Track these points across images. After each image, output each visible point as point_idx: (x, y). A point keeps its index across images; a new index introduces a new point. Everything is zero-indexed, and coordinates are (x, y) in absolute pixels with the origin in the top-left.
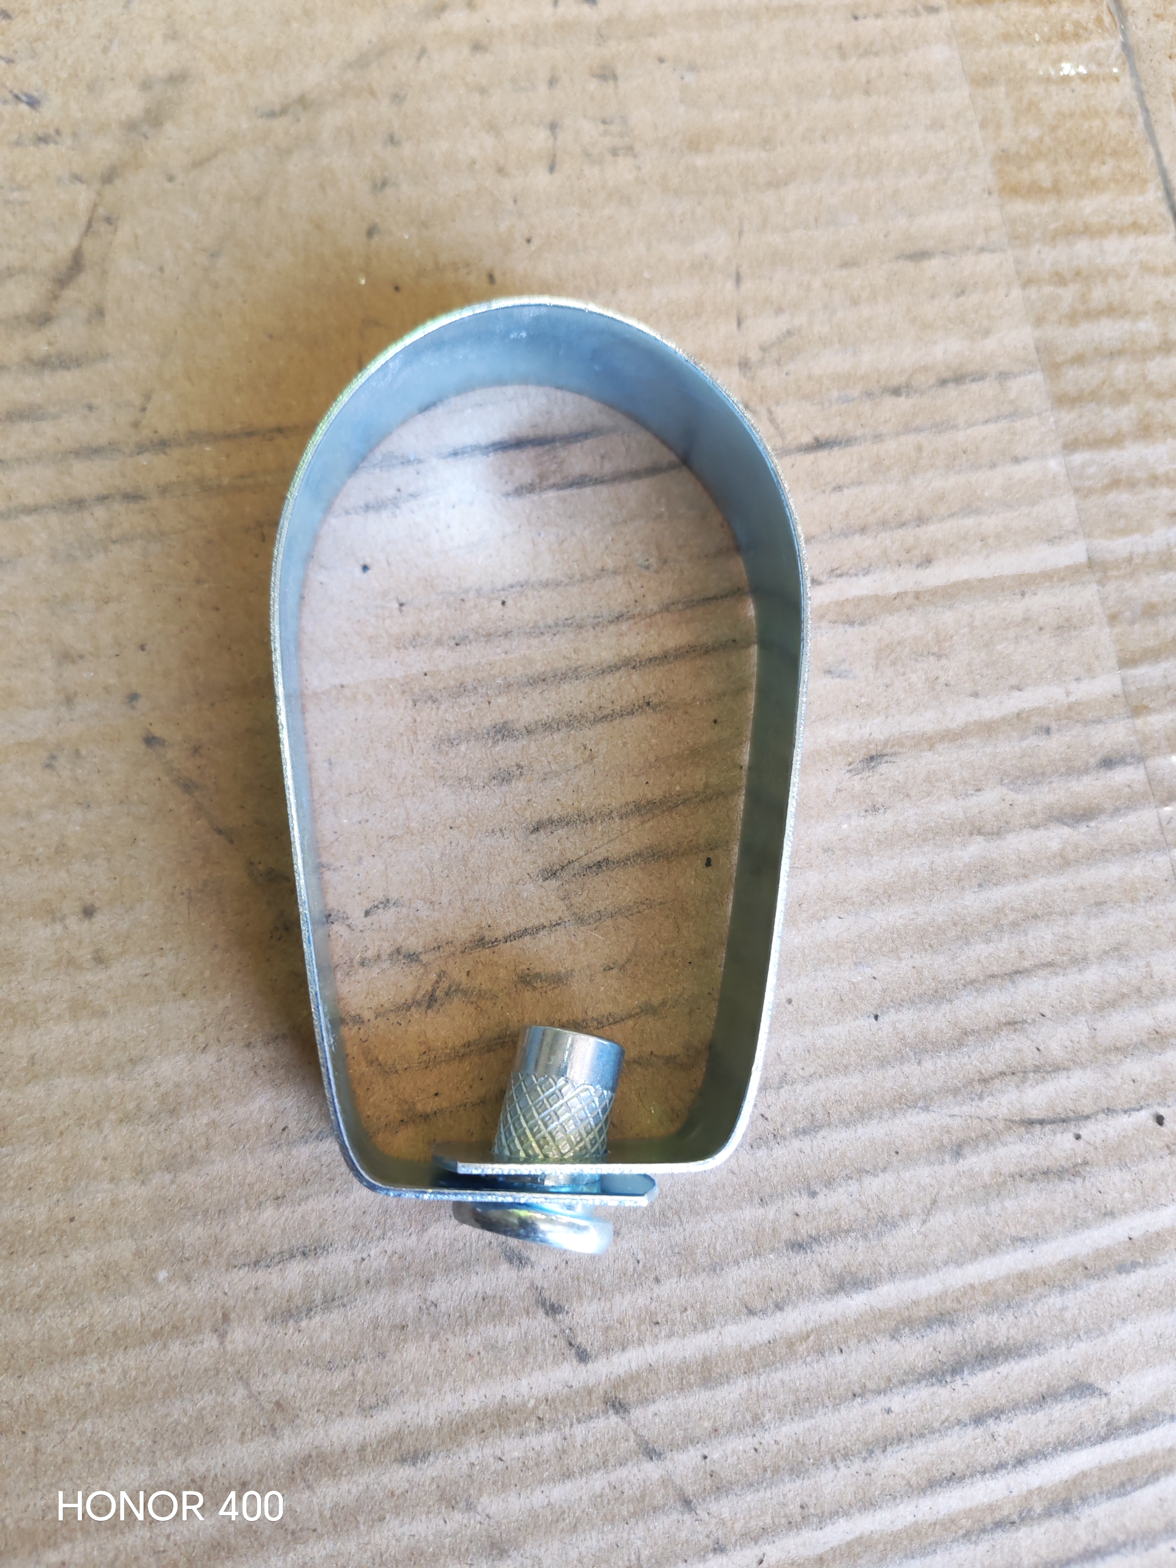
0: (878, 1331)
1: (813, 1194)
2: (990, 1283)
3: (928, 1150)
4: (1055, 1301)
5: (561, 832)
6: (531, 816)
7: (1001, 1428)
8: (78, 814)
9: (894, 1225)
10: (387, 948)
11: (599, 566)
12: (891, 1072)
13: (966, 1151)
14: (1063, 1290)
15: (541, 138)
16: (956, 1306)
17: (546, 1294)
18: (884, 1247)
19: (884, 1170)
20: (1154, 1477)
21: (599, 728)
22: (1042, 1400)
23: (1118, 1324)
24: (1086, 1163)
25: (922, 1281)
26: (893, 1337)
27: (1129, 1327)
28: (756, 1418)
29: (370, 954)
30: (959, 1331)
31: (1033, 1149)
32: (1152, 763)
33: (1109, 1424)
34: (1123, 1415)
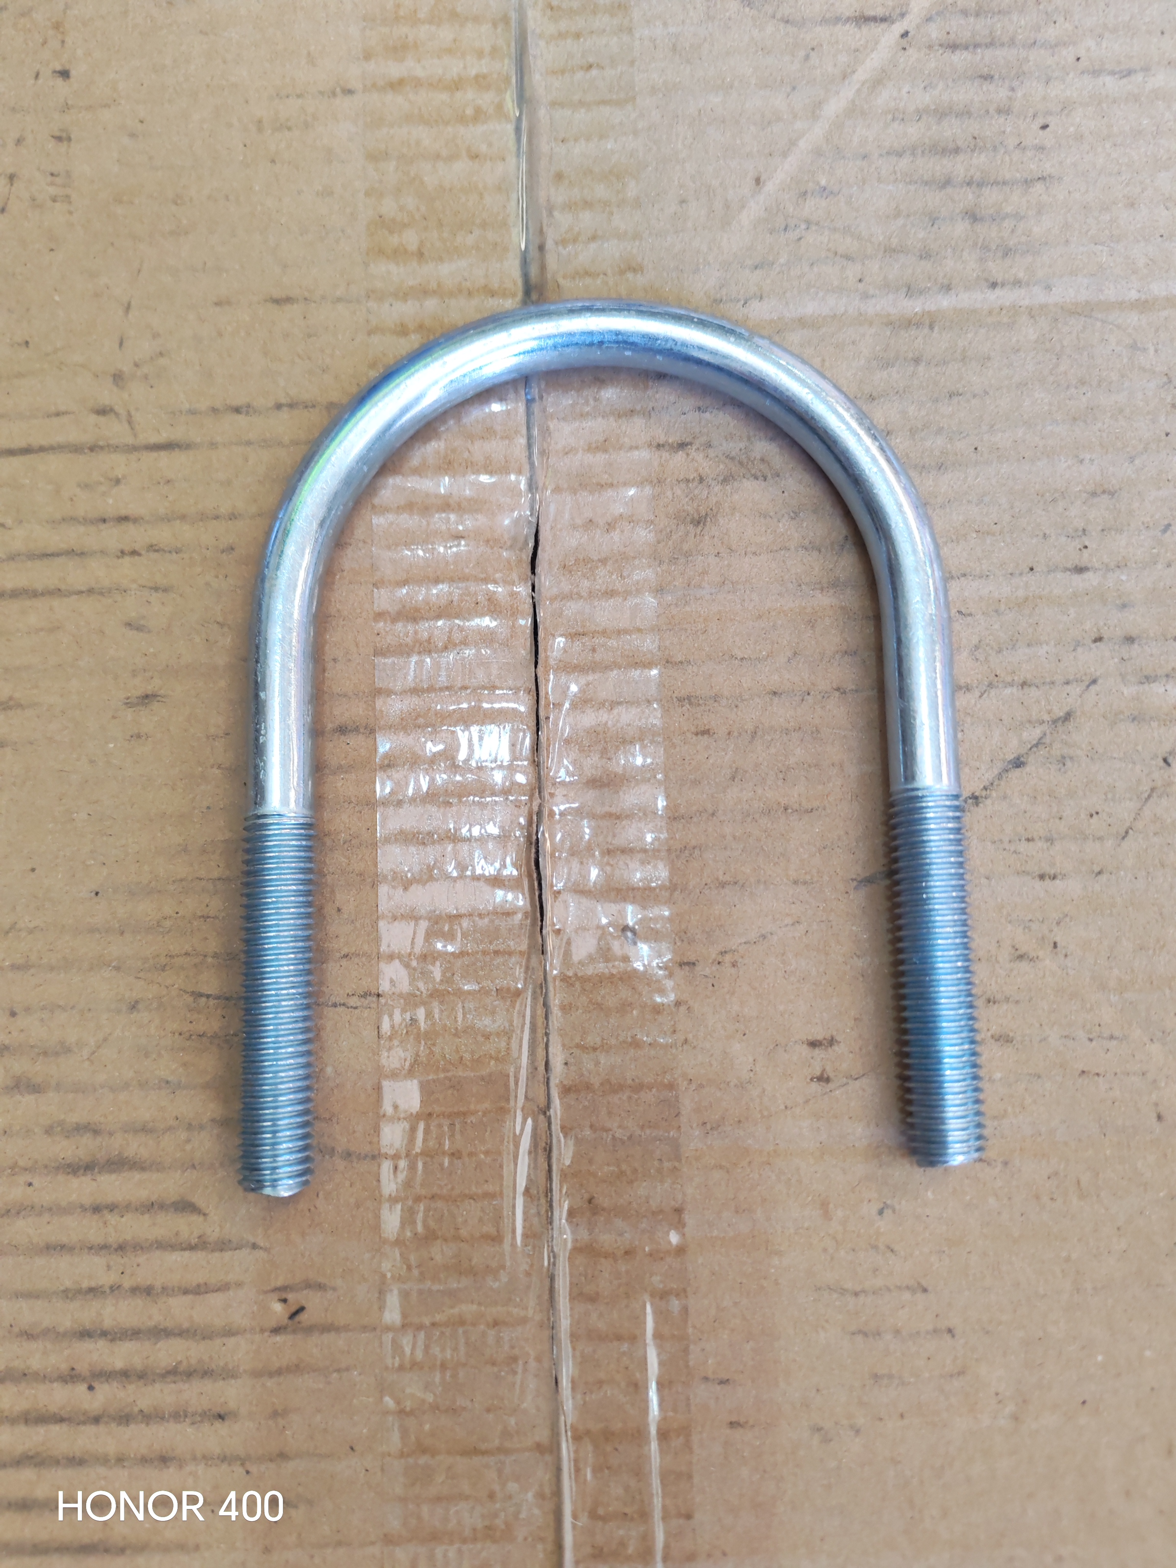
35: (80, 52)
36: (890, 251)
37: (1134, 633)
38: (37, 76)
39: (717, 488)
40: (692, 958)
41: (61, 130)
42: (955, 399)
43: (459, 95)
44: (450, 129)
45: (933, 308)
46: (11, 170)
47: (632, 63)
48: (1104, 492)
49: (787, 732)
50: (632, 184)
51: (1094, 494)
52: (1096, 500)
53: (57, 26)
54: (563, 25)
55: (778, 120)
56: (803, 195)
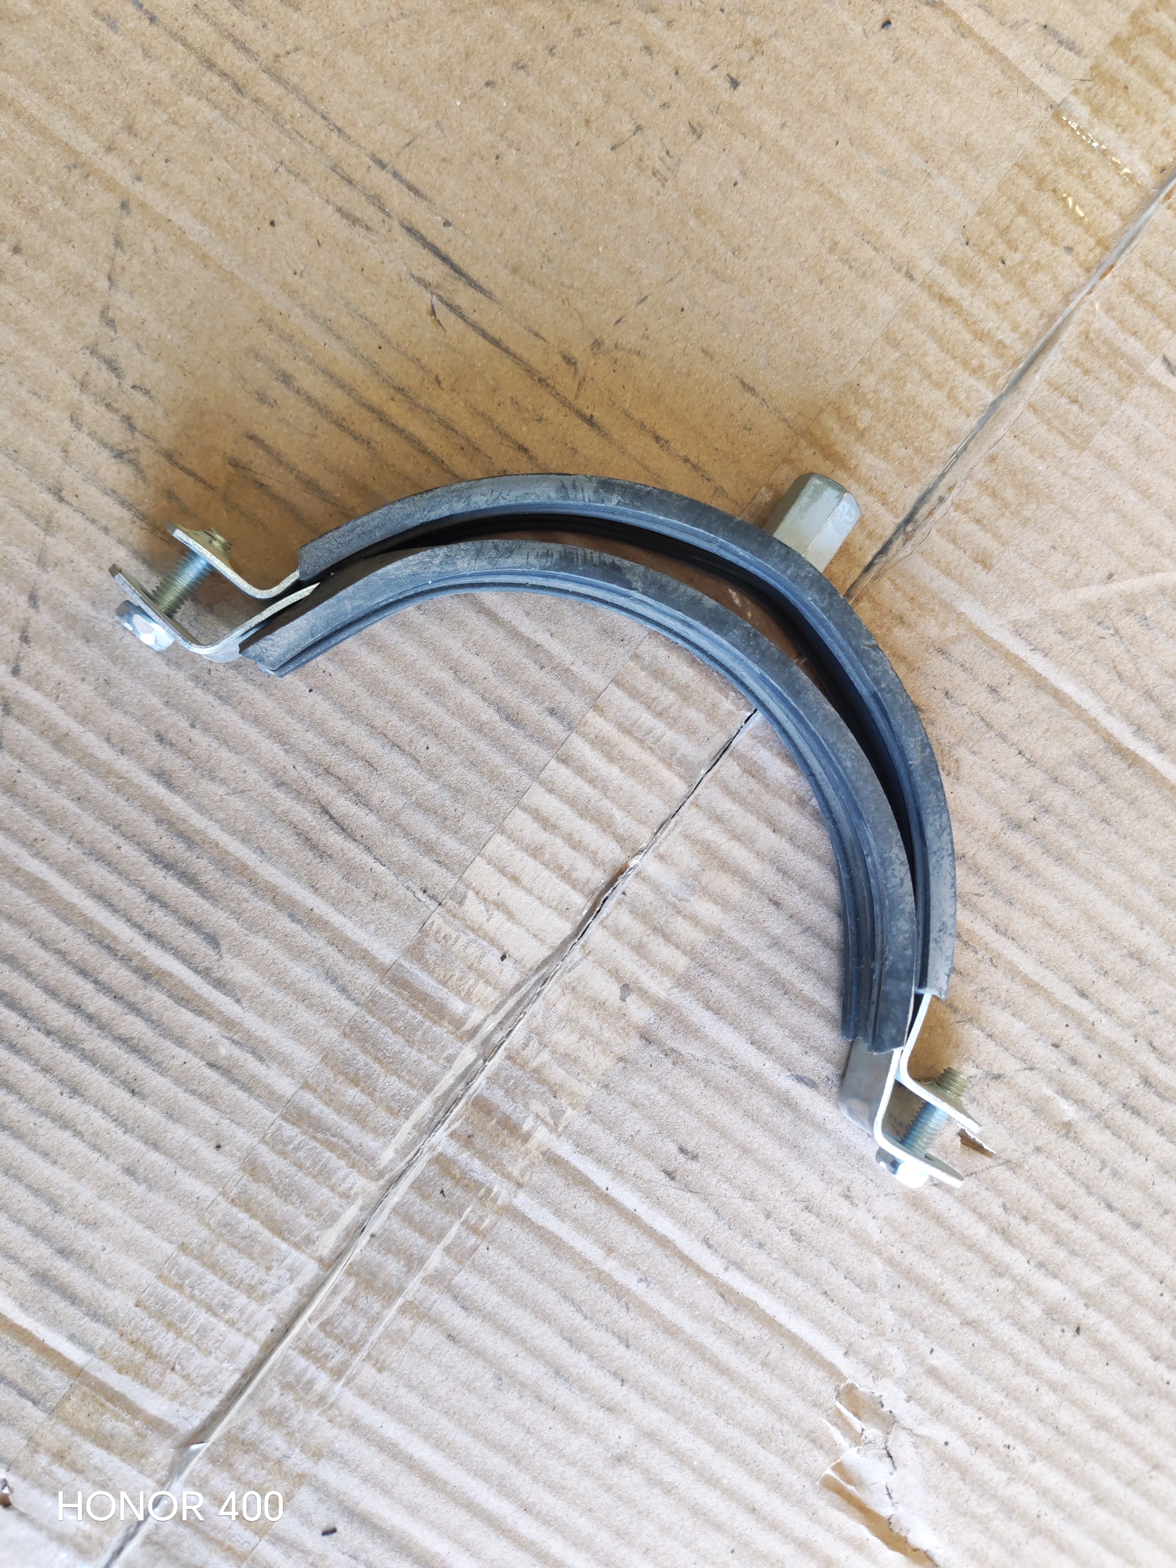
0: (153, 811)
1: (193, 726)
2: (228, 853)
3: (266, 769)
4: (246, 892)
5: (261, 452)
6: (256, 429)
7: (158, 913)
8: (58, 203)
9: (213, 779)
10: (126, 411)
11: (418, 356)
12: (289, 720)
13: (283, 788)
14: (255, 892)
15: (627, 127)
16: (200, 842)
17: (30, 630)
18: (198, 783)
19: (236, 753)
20: (199, 1013)
21: (333, 427)
22: (190, 923)
23: (262, 934)
24: (330, 856)
25: (197, 815)
26: (156, 822)
27: (266, 942)
28: (59, 782)
29: (115, 405)
30: (188, 854)
31: (314, 823)
32: (574, 735)
33: (207, 968)
34: (217, 973)
35: (757, 76)
36: (1149, 695)
37: (1080, 1059)
38: (715, 67)
40: (652, 1038)
41: (699, 124)
42: (1104, 825)
43: (978, 344)
44: (952, 363)
45: (1141, 755)
46: (642, 122)
47: (1104, 424)
48: (1138, 959)
50: (1033, 506)
51: (1131, 955)
52: (1129, 960)
53: (757, 42)
54: (1083, 356)
55: (1158, 547)
56: (1129, 611)
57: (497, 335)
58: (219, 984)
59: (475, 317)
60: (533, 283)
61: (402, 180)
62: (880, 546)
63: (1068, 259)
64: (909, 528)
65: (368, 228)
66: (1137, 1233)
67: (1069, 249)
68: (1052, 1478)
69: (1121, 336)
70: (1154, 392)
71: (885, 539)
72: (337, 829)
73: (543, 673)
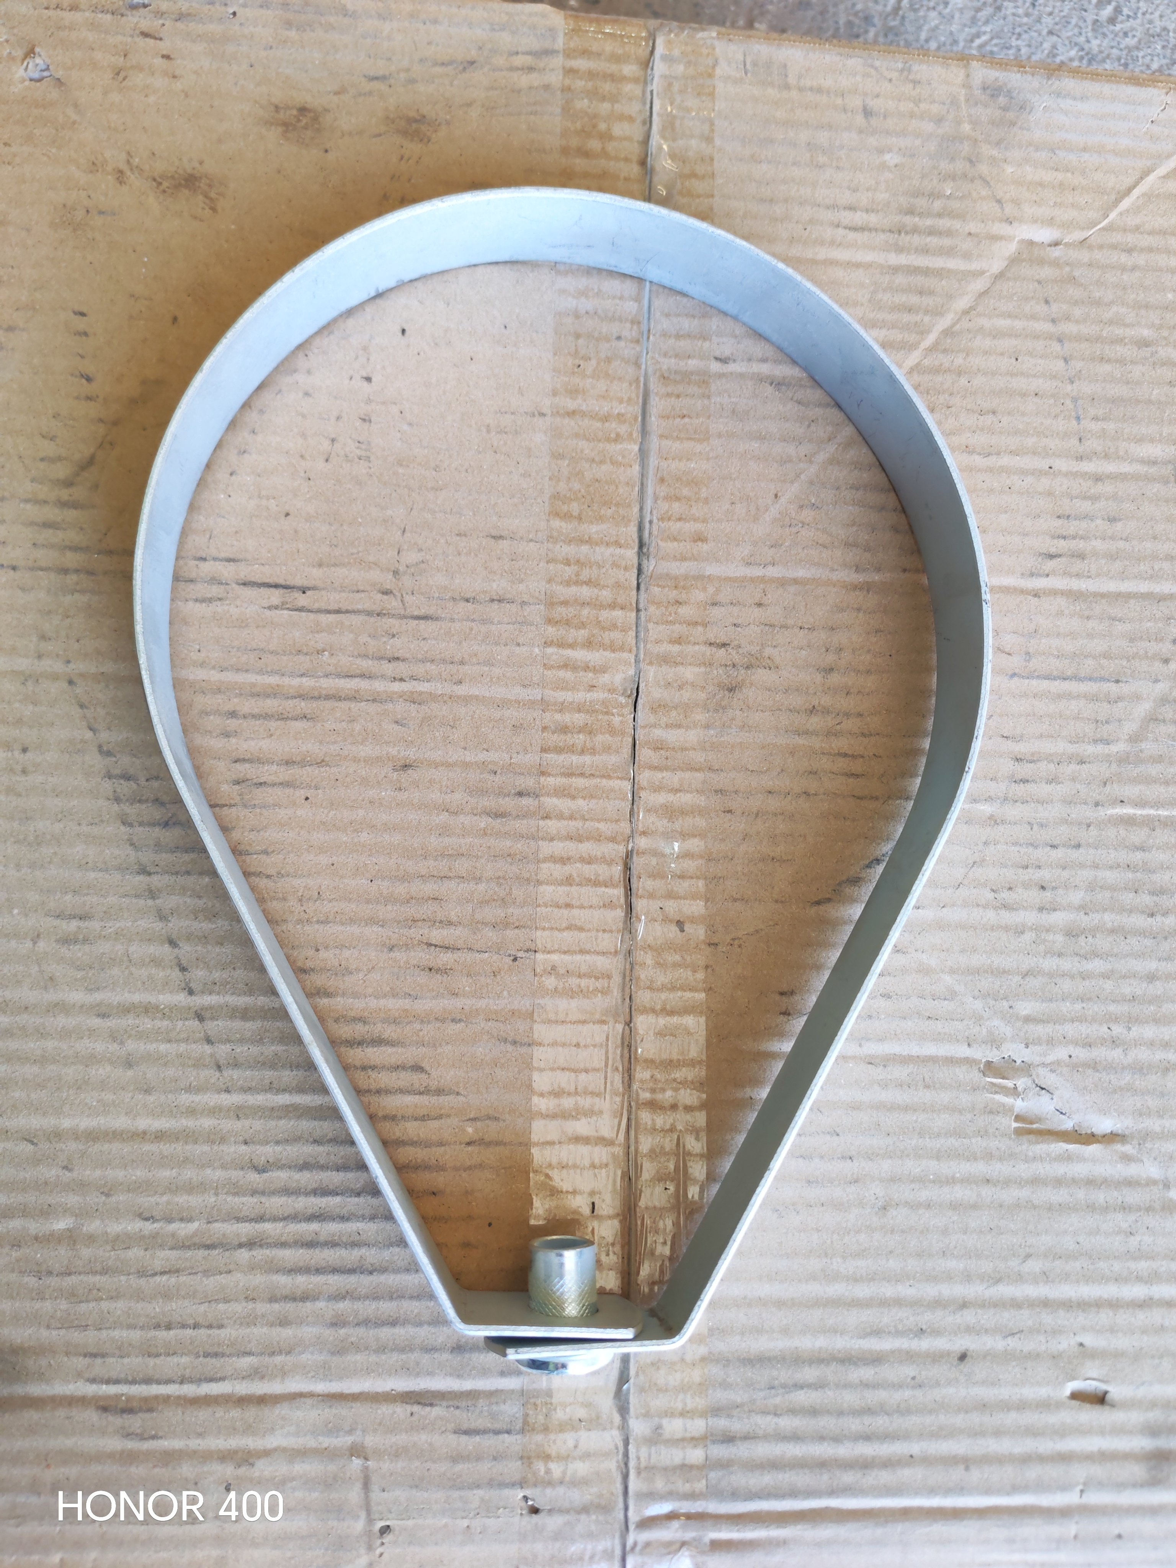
2: (390, 1011)
3: (378, 945)
4: (417, 1026)
5: (247, 765)
6: (236, 754)
8: (31, 707)
9: (351, 973)
10: (152, 797)
12: (371, 906)
13: (396, 949)
14: (422, 1022)
15: (326, 445)
16: (369, 1016)
17: (183, 962)
18: (344, 982)
19: (354, 948)
20: (440, 1117)
22: (397, 1068)
23: (444, 1044)
24: (451, 969)
25: (356, 1001)
27: (449, 1047)
29: (144, 798)
30: (367, 1027)
31: (428, 957)
32: (542, 799)
33: (426, 1088)
34: (434, 1085)
35: (378, 367)
36: (849, 545)
38: (351, 378)
39: (743, 672)
40: (716, 941)
41: (365, 415)
43: (607, 424)
44: (601, 445)
45: (870, 580)
46: (333, 436)
47: (709, 417)
49: (775, 815)
50: (704, 489)
54: (670, 389)
55: (791, 461)
56: (801, 507)
57: (336, 607)
58: (439, 1092)
59: (316, 606)
60: (335, 565)
61: (221, 560)
62: (636, 571)
63: (622, 344)
64: (645, 550)
65: (220, 599)
66: (1081, 850)
67: (619, 338)
68: (1149, 1032)
69: (682, 364)
70: (724, 380)
71: (636, 565)
72: (444, 950)
73: (498, 776)
